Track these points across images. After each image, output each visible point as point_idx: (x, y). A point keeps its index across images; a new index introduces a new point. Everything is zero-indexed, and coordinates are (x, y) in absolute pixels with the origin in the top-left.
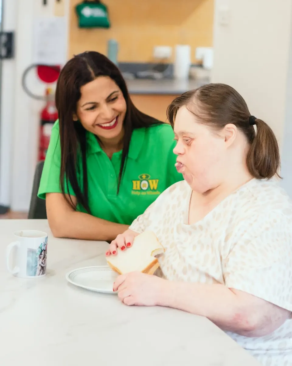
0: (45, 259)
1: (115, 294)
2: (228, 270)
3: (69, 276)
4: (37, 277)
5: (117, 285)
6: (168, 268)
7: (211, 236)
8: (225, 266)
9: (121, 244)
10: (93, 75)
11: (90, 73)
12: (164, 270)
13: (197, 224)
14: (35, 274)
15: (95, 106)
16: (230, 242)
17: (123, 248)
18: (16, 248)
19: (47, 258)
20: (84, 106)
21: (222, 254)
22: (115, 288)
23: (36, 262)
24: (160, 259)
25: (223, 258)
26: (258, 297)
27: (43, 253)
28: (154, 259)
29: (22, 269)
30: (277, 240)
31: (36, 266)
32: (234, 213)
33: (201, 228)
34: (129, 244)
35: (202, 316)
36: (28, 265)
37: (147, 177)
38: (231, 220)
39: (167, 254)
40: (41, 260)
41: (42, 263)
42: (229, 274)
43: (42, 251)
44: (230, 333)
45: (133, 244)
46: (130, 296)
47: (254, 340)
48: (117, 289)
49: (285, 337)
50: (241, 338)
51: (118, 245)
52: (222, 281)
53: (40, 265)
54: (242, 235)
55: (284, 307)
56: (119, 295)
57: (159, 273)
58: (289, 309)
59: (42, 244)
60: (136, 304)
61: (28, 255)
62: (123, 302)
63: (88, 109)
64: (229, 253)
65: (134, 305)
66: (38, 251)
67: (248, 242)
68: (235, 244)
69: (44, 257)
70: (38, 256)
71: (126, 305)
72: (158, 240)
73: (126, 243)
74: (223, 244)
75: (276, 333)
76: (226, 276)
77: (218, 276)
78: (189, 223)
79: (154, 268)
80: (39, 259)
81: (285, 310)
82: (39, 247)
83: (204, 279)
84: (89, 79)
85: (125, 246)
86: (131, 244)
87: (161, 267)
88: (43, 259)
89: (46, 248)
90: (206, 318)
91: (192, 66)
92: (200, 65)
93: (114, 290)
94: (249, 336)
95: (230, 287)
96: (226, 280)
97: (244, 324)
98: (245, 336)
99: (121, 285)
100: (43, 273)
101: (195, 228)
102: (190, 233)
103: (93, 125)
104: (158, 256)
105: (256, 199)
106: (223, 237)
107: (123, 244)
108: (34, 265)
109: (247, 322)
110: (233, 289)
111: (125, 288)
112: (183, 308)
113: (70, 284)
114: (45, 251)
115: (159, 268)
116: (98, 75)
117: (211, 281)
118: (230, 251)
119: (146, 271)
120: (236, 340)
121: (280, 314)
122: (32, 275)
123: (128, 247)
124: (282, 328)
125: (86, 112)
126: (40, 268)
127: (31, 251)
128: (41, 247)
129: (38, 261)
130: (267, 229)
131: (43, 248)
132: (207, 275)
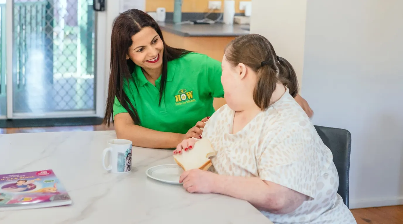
0: (130, 160)
1: (181, 184)
2: (260, 167)
3: (148, 172)
4: (125, 172)
5: (182, 178)
6: (219, 166)
7: (249, 143)
8: (259, 164)
9: (185, 146)
10: (139, 27)
11: (137, 27)
12: (216, 167)
13: (238, 133)
14: (123, 170)
15: (142, 49)
16: (262, 146)
17: (186, 149)
18: (109, 153)
19: (132, 159)
20: (135, 49)
21: (256, 155)
22: (181, 180)
23: (124, 162)
24: (213, 160)
25: (257, 158)
26: (283, 186)
27: (129, 156)
28: (208, 160)
29: (114, 167)
30: (296, 144)
31: (124, 165)
32: (264, 125)
33: (241, 136)
34: (191, 147)
35: (244, 200)
36: (118, 165)
37: (184, 91)
38: (262, 131)
39: (218, 156)
40: (128, 160)
41: (128, 163)
42: (261, 170)
43: (128, 154)
44: (264, 212)
45: (194, 147)
46: (192, 186)
47: (281, 216)
48: (182, 181)
49: (303, 214)
50: (272, 215)
51: (183, 147)
52: (257, 175)
53: (127, 164)
54: (270, 142)
55: (302, 193)
56: (184, 185)
57: (212, 169)
58: (305, 194)
59: (128, 149)
60: (196, 192)
61: (118, 158)
62: (187, 190)
63: (138, 51)
64: (261, 155)
65: (195, 193)
66: (126, 155)
67: (274, 146)
68: (265, 148)
69: (130, 158)
70: (125, 158)
71: (189, 192)
72: (212, 146)
73: (189, 146)
74: (257, 148)
75: (297, 211)
76: (259, 171)
77: (254, 172)
78: (233, 133)
79: (208, 166)
80: (126, 160)
81: (303, 194)
82: (126, 152)
83: (244, 174)
84: (137, 31)
85: (188, 148)
86: (192, 147)
87: (214, 165)
88: (129, 160)
89: (131, 152)
90: (247, 202)
91: (236, 15)
92: (243, 14)
93: (180, 182)
94: (278, 213)
95: (263, 179)
96: (260, 174)
97: (274, 206)
98: (275, 213)
99: (185, 178)
100: (129, 170)
101: (236, 136)
102: (233, 140)
103: (143, 62)
104: (211, 158)
105: (280, 115)
106: (257, 143)
107: (186, 147)
108: (123, 164)
109: (276, 204)
110: (266, 181)
111: (189, 180)
112: (230, 194)
113: (148, 178)
114: (130, 154)
115: (212, 166)
116: (143, 26)
117: (249, 175)
118: (262, 153)
119: (202, 168)
120: (268, 217)
121: (300, 197)
122: (121, 172)
123: (190, 149)
124: (302, 208)
125: (137, 53)
126: (127, 166)
127: (120, 154)
128: (128, 152)
129: (126, 162)
130: (288, 137)
131: (129, 152)
132: (247, 171)
